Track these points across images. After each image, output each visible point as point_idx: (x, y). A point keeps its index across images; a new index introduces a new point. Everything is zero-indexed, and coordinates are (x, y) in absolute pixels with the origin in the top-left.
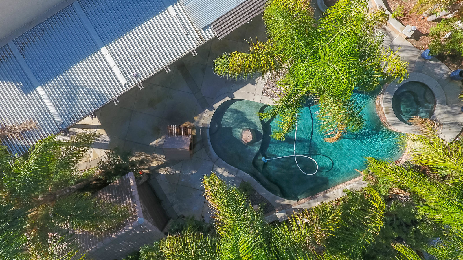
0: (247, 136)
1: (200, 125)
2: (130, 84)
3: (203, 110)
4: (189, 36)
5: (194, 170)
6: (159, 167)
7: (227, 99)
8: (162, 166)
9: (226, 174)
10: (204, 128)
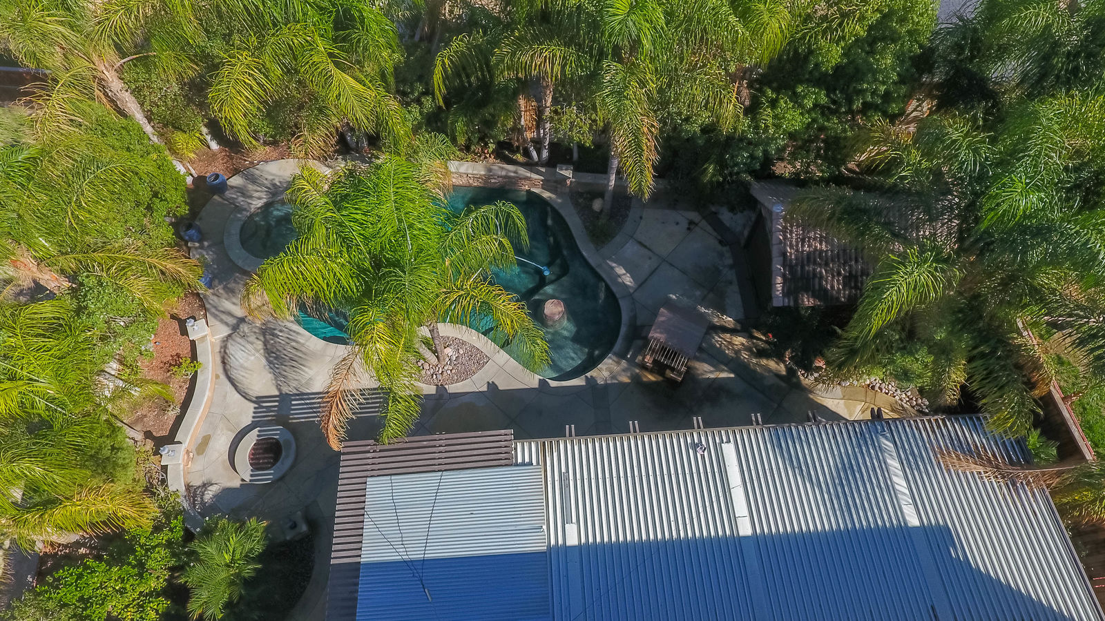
0: (553, 308)
1: (624, 363)
2: (718, 441)
3: (606, 387)
4: (563, 470)
6: (733, 332)
7: (553, 384)
8: (725, 330)
9: (620, 271)
10: (621, 356)
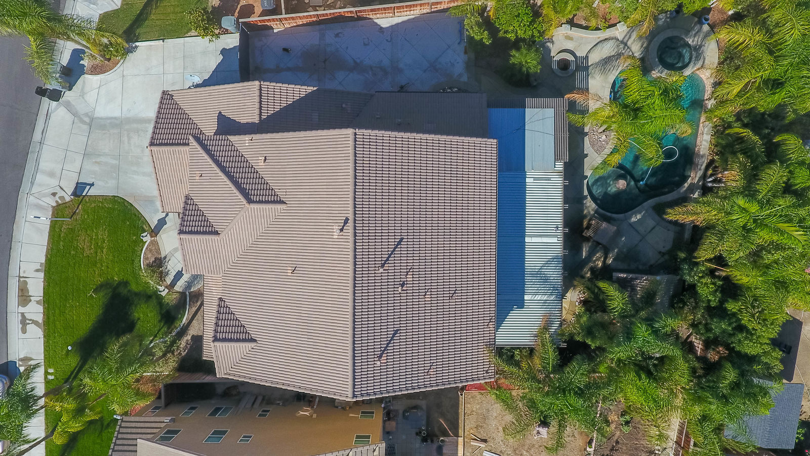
1: (592, 212)
2: (558, 236)
3: (582, 204)
5: (622, 237)
